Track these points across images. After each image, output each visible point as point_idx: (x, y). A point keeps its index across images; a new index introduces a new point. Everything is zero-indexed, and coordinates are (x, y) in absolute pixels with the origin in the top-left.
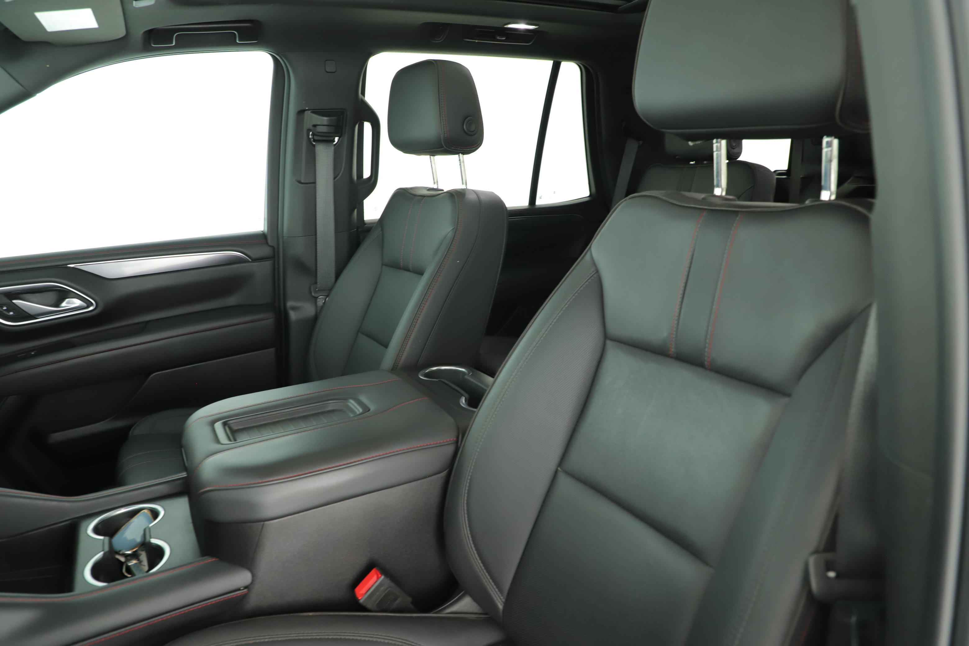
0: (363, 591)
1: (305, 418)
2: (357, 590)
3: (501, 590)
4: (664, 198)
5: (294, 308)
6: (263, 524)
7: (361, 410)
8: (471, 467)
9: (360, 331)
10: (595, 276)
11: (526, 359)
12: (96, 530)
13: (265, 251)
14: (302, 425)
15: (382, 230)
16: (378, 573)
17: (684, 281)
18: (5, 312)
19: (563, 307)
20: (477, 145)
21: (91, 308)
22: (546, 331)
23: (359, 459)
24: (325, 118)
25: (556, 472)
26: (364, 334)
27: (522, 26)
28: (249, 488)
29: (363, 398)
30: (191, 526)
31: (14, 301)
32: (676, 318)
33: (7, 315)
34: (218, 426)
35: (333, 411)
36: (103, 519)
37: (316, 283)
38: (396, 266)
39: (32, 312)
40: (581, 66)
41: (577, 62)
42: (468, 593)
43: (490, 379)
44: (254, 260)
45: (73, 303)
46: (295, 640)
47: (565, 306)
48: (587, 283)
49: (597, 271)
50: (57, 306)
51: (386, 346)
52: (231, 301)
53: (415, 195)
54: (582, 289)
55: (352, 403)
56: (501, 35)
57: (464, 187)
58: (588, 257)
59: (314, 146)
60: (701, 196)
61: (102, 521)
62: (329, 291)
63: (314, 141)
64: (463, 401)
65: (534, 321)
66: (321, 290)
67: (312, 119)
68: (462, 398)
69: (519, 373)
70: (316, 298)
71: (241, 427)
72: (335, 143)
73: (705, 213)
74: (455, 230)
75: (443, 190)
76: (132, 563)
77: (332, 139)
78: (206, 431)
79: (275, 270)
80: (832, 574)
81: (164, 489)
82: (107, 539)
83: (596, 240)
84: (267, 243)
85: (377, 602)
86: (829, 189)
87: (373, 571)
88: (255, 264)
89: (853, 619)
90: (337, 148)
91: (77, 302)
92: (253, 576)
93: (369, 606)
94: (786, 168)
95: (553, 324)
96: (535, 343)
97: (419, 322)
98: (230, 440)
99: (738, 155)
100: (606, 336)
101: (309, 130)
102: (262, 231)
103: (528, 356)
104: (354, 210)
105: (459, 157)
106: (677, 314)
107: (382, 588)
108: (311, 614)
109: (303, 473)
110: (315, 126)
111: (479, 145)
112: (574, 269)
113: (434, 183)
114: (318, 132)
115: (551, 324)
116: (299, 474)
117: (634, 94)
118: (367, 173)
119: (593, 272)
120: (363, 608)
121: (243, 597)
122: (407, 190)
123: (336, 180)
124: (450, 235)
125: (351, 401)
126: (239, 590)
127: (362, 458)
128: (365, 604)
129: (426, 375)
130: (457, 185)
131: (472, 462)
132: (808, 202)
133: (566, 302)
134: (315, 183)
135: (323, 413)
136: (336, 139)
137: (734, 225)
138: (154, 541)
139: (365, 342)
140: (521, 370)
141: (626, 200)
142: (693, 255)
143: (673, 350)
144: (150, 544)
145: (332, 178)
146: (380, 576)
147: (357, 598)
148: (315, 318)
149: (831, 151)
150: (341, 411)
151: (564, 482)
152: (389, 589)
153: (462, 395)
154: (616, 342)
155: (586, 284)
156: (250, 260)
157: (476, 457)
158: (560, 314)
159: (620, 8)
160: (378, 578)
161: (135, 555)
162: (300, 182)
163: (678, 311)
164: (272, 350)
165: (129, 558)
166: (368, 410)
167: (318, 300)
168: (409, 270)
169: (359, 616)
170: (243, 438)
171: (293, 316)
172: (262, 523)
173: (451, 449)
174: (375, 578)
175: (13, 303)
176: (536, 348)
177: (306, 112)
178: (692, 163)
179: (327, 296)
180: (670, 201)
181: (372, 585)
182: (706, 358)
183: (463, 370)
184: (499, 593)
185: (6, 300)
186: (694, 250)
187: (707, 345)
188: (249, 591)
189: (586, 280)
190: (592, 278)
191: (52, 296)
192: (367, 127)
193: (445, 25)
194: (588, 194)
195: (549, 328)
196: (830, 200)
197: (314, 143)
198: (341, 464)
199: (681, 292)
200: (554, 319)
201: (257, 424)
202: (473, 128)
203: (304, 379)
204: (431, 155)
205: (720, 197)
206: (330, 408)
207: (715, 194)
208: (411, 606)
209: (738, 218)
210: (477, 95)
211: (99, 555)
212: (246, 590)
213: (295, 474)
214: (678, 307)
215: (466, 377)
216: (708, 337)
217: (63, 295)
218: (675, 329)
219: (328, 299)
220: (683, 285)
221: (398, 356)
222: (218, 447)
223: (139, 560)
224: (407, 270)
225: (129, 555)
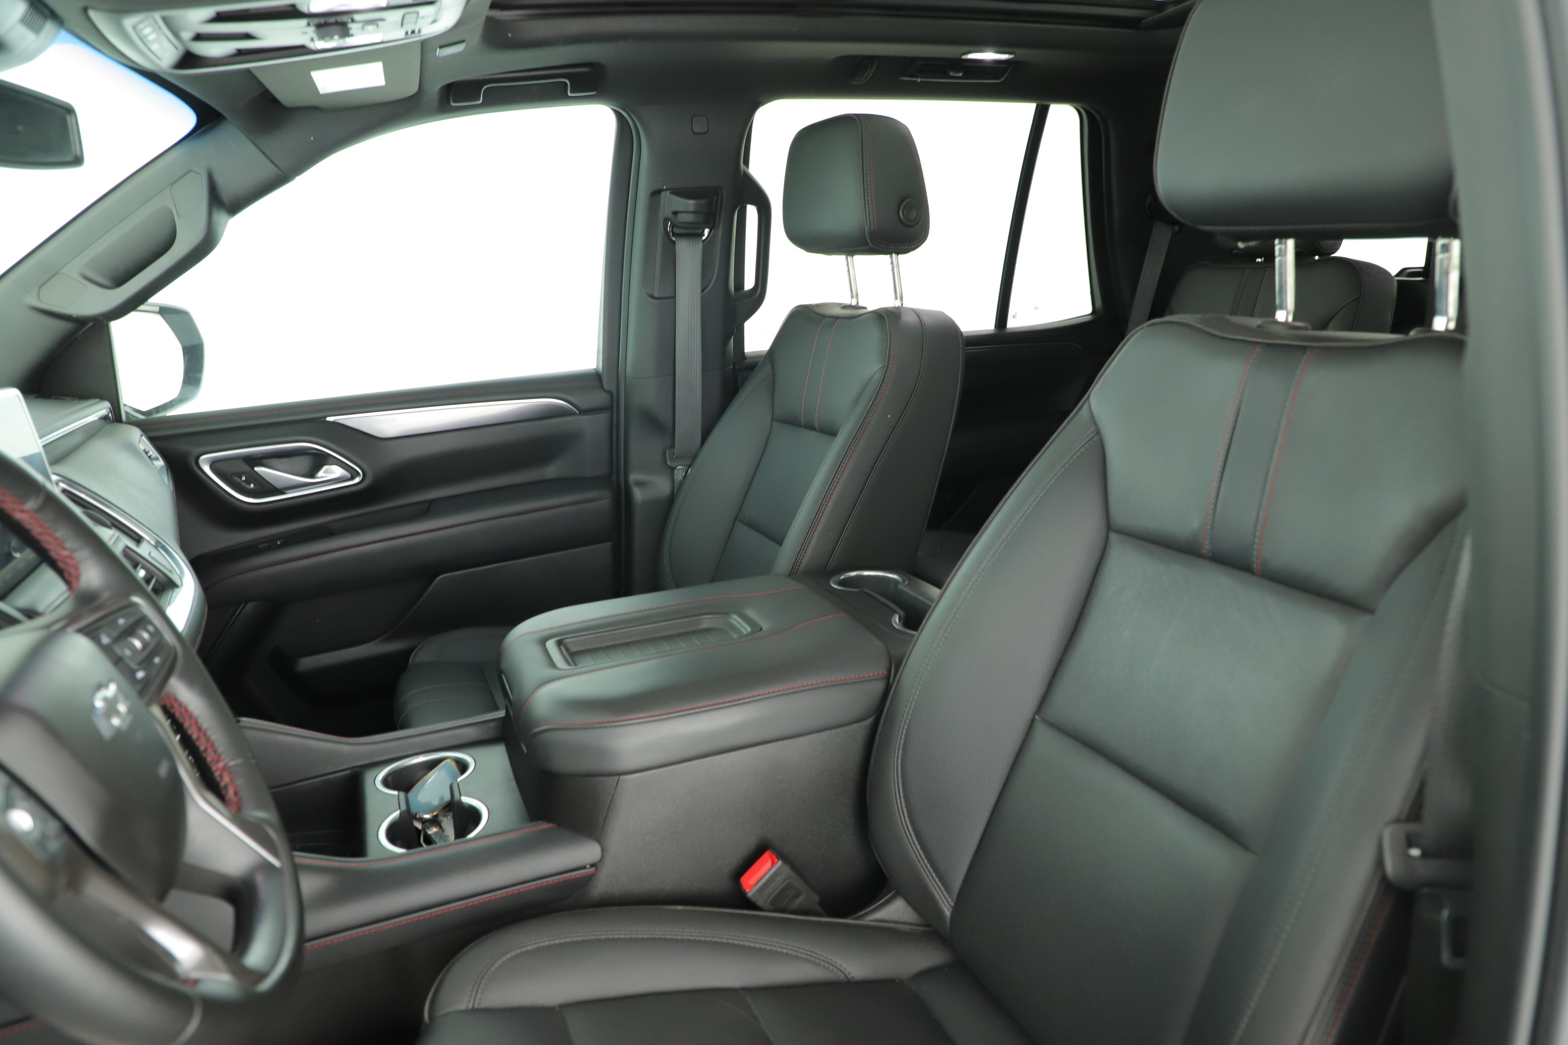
0: (752, 881)
1: (669, 638)
2: (743, 879)
3: (948, 890)
4: (1199, 326)
5: (639, 484)
6: (619, 779)
7: (749, 629)
8: (908, 712)
9: (738, 518)
10: (1095, 439)
11: (992, 558)
12: (386, 783)
13: (599, 398)
14: (666, 647)
15: (773, 367)
16: (774, 857)
17: (1226, 447)
18: (244, 484)
19: (1047, 484)
20: (919, 240)
21: (357, 480)
22: (1021, 517)
23: (750, 694)
24: (691, 202)
25: (1032, 722)
26: (743, 522)
27: (989, 55)
28: (600, 727)
29: (751, 613)
30: (513, 783)
31: (256, 469)
32: (1213, 501)
33: (247, 488)
34: (551, 645)
35: (708, 630)
36: (394, 769)
37: (673, 446)
38: (793, 422)
39: (278, 485)
40: (1082, 110)
41: (1075, 105)
42: (899, 894)
43: (934, 591)
44: (583, 412)
45: (332, 472)
46: (660, 939)
47: (1049, 482)
48: (1083, 449)
49: (1098, 432)
50: (312, 475)
51: (779, 541)
52: (551, 471)
53: (824, 316)
54: (1075, 457)
55: (735, 620)
56: (957, 70)
57: (897, 304)
58: (1084, 411)
59: (674, 242)
60: (1256, 322)
61: (393, 771)
62: (692, 459)
63: (674, 235)
64: (896, 620)
65: (1003, 504)
66: (680, 457)
67: (671, 203)
68: (894, 617)
69: (981, 578)
70: (672, 469)
71: (581, 649)
72: (704, 238)
73: (1258, 349)
74: (886, 370)
75: (865, 308)
76: (432, 831)
77: (700, 231)
78: (537, 651)
79: (613, 427)
80: (1415, 852)
81: (471, 733)
82: (402, 794)
83: (1097, 386)
84: (602, 387)
85: (771, 898)
86: (1445, 313)
87: (767, 855)
88: (585, 418)
89: (1445, 914)
90: (708, 246)
91: (336, 471)
92: (603, 850)
93: (760, 903)
94: (1422, 264)
95: (1031, 508)
96: (1004, 536)
97: (830, 505)
98: (569, 664)
99: (1334, 248)
100: (1109, 527)
101: (666, 220)
102: (595, 369)
103: (995, 554)
104: (729, 339)
105: (892, 259)
106: (1214, 495)
107: (779, 879)
108: (680, 908)
109: (674, 710)
110: (675, 213)
111: (921, 240)
112: (1064, 428)
113: (852, 297)
114: (681, 223)
115: (1028, 509)
116: (669, 711)
117: (1156, 174)
118: (749, 282)
119: (1092, 433)
120: (750, 904)
121: (589, 878)
122: (810, 307)
123: (705, 292)
124: (878, 376)
125: (735, 617)
126: (585, 867)
127: (755, 693)
128: (754, 899)
129: (841, 583)
130: (888, 302)
131: (911, 704)
132: (1412, 333)
133: (1052, 476)
134: (674, 297)
135: (694, 632)
136: (707, 231)
137: (1301, 366)
138: (466, 800)
139: (746, 536)
140: (984, 573)
141: (1142, 328)
142: (1239, 409)
143: (1207, 547)
144: (460, 803)
145: (699, 290)
146: (776, 860)
147: (745, 891)
148: (671, 500)
149: (1449, 258)
150: (720, 630)
151: (1044, 736)
152: (788, 881)
153: (895, 612)
154: (1124, 536)
155: (1081, 450)
156: (578, 412)
157: (916, 697)
158: (1042, 494)
159: (1143, 21)
160: (773, 864)
161: (435, 821)
162: (652, 297)
163: (1215, 490)
164: (607, 545)
165: (427, 824)
166: (760, 629)
167: (676, 472)
168: (812, 428)
169: (746, 915)
170: (587, 663)
171: (638, 495)
172: (617, 777)
173: (879, 687)
174: (769, 863)
175: (255, 472)
176: (1006, 542)
177: (663, 193)
178: (1259, 260)
179: (690, 466)
180: (1208, 329)
181: (765, 872)
182: (1255, 559)
183: (895, 577)
184: (945, 893)
185: (245, 467)
186: (1241, 403)
187: (1256, 540)
188: (597, 868)
189: (1081, 445)
190: (1091, 442)
191: (304, 463)
192: (752, 212)
193: (871, 59)
194: (1088, 309)
195: (1026, 514)
196: (1447, 330)
197: (674, 239)
198: (725, 700)
199: (1221, 463)
200: (1033, 501)
201: (602, 645)
202: (913, 215)
203: (654, 585)
204: (847, 255)
205: (1286, 324)
206: (705, 625)
207: (1277, 320)
208: (819, 909)
209: (1305, 357)
210: (920, 166)
211: (396, 814)
212: (593, 869)
213: (663, 712)
214: (1215, 485)
215: (901, 587)
216: (1259, 528)
217: (319, 461)
218: (1210, 517)
219: (691, 471)
220: (1223, 453)
221: (799, 556)
222: (553, 672)
223: (441, 827)
224: (810, 427)
225: (428, 820)
